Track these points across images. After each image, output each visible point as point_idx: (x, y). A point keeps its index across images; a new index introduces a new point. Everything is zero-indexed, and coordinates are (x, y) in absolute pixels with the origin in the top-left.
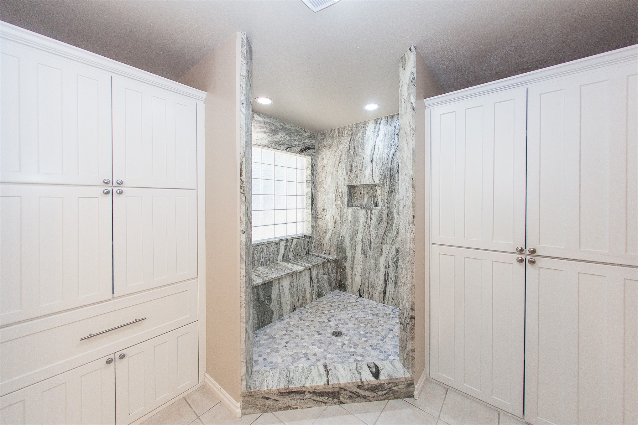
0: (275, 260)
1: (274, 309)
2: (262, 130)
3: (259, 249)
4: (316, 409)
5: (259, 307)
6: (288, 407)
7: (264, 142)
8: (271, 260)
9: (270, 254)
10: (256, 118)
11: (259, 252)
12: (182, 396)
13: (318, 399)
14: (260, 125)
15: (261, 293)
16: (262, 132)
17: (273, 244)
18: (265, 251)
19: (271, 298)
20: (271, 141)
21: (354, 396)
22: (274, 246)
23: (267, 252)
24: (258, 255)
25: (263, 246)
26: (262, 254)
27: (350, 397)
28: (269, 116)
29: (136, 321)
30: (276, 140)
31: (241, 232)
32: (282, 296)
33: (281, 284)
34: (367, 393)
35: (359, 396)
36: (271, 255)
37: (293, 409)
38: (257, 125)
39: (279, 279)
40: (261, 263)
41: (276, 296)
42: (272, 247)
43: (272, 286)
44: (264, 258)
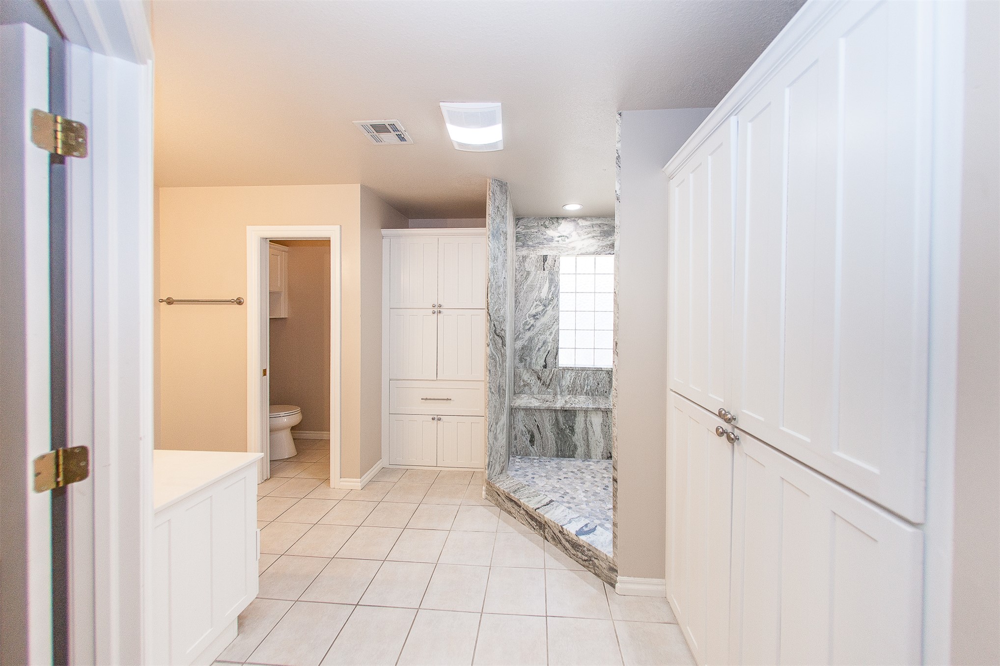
0: (606, 392)
1: (578, 444)
2: (590, 235)
3: (583, 375)
4: (526, 528)
5: (558, 433)
6: (510, 513)
7: (592, 249)
8: (599, 392)
9: (598, 384)
10: (581, 224)
11: (582, 379)
12: (473, 470)
13: (529, 520)
14: (586, 230)
15: (561, 419)
16: (589, 238)
17: (604, 372)
18: (591, 379)
19: (573, 429)
20: (601, 246)
21: (556, 540)
22: (604, 375)
23: (594, 380)
24: (582, 381)
25: (588, 372)
26: (587, 381)
27: (554, 539)
28: (598, 217)
29: (448, 399)
30: (609, 243)
31: (487, 345)
32: (591, 433)
33: (588, 419)
34: (567, 545)
35: (561, 543)
36: (600, 385)
37: (513, 516)
38: (582, 232)
39: (586, 411)
40: (585, 391)
41: (580, 430)
42: (602, 375)
43: (575, 416)
44: (589, 387)
